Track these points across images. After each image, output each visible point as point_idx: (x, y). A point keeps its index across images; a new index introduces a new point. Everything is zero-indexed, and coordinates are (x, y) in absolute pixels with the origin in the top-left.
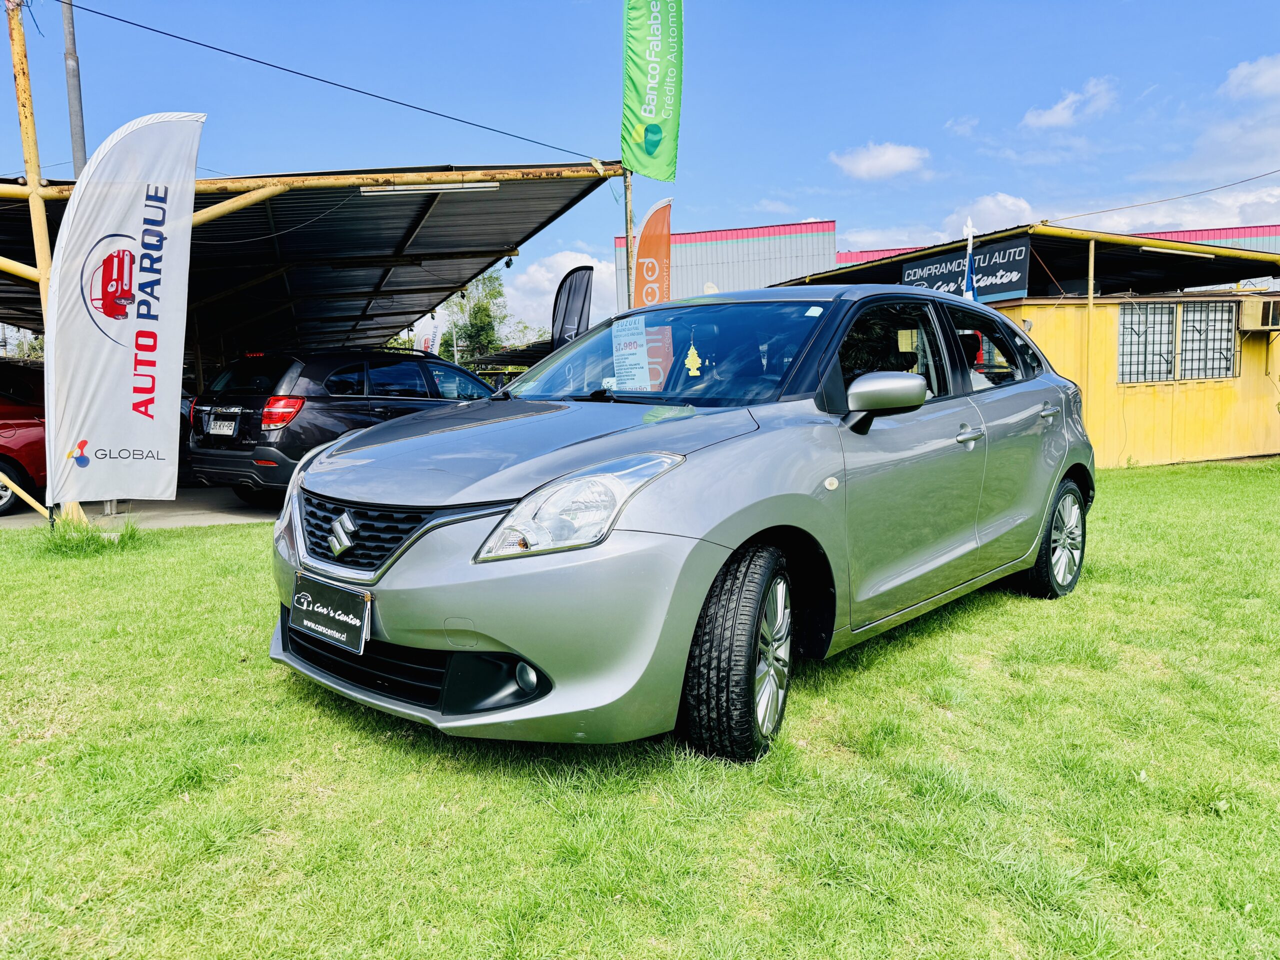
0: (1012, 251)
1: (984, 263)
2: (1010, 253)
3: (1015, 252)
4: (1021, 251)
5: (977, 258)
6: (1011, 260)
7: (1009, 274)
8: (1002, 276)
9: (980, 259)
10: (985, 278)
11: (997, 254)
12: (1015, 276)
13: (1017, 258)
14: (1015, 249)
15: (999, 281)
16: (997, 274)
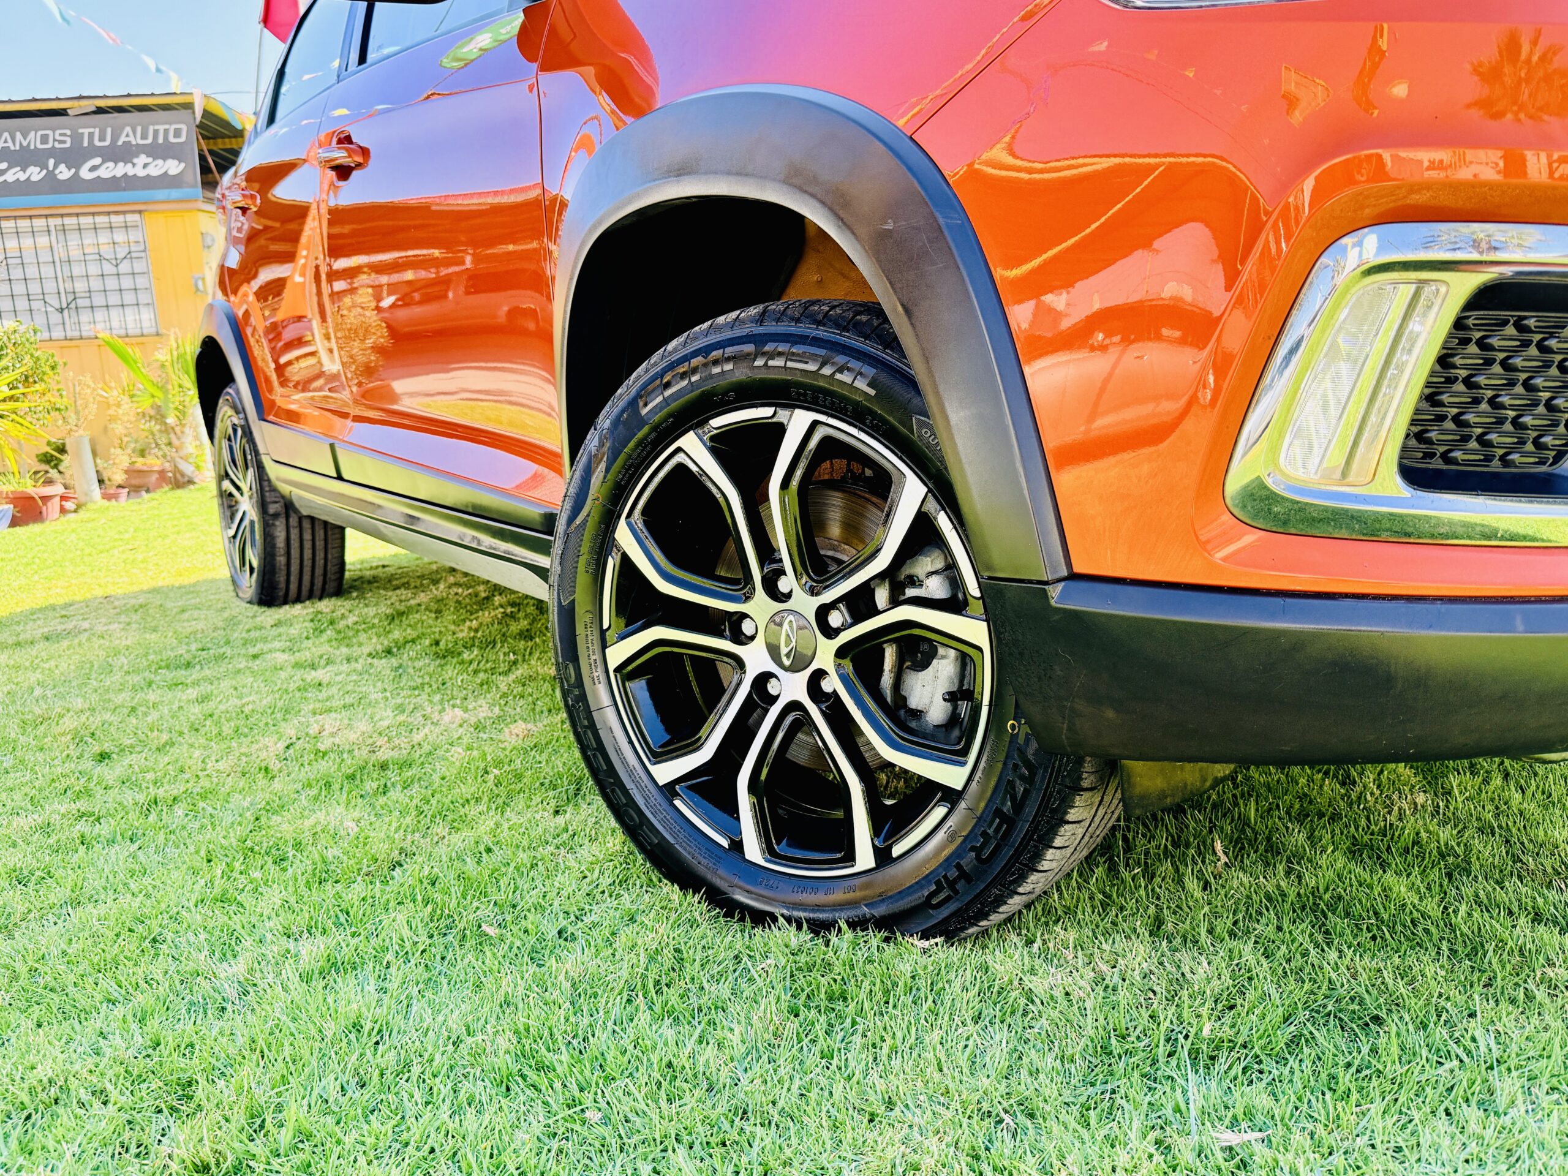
0: (161, 128)
1: (102, 138)
2: (156, 132)
3: (166, 131)
4: (178, 133)
5: (86, 131)
6: (161, 141)
7: (160, 162)
8: (145, 166)
9: (91, 135)
10: (111, 164)
11: (128, 129)
12: (173, 167)
13: (172, 139)
14: (167, 127)
15: (141, 173)
16: (135, 161)
